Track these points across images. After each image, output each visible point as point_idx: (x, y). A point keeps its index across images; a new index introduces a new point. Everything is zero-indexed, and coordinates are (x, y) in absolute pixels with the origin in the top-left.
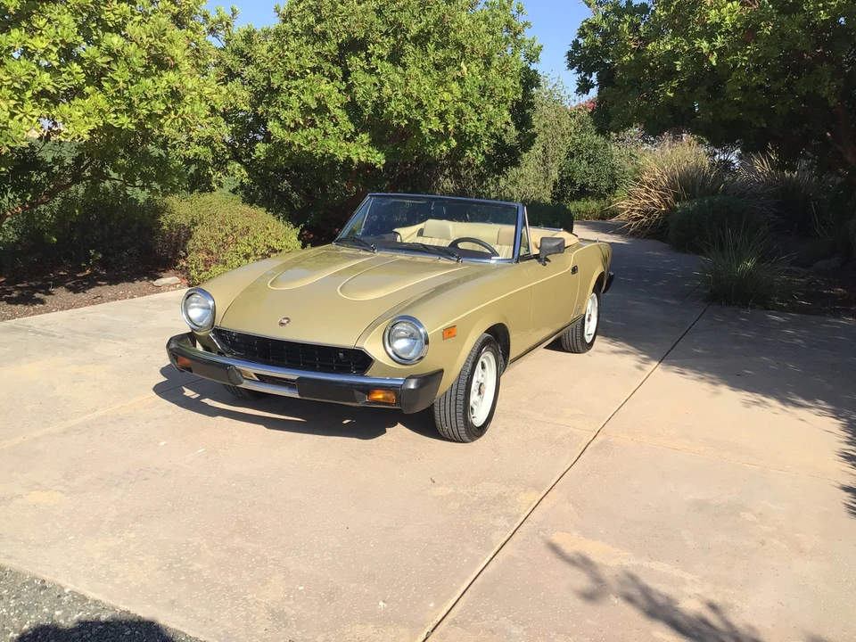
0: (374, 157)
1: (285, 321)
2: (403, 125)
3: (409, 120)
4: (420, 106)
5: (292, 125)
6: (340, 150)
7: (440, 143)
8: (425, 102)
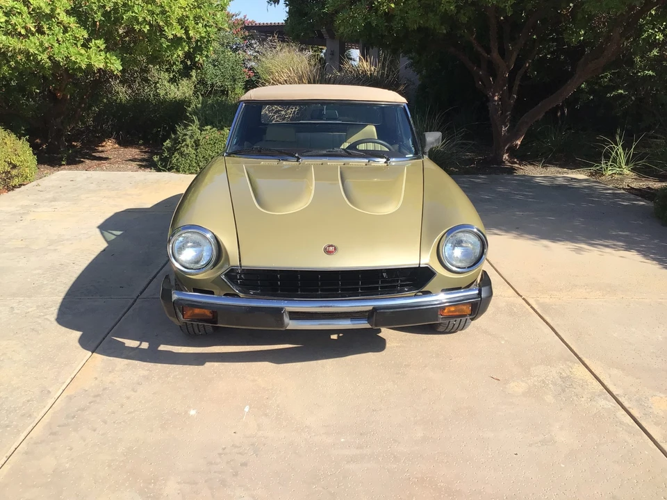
0: (113, 64)
1: (331, 249)
2: (146, 31)
3: (151, 25)
4: (163, 12)
5: (23, 32)
6: (81, 57)
7: (176, 49)
8: (167, 9)
